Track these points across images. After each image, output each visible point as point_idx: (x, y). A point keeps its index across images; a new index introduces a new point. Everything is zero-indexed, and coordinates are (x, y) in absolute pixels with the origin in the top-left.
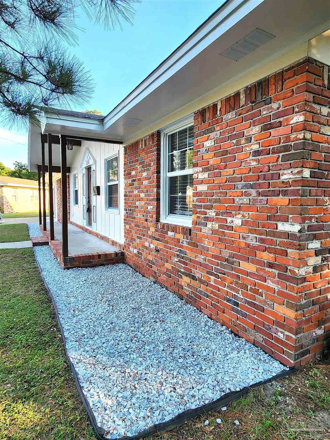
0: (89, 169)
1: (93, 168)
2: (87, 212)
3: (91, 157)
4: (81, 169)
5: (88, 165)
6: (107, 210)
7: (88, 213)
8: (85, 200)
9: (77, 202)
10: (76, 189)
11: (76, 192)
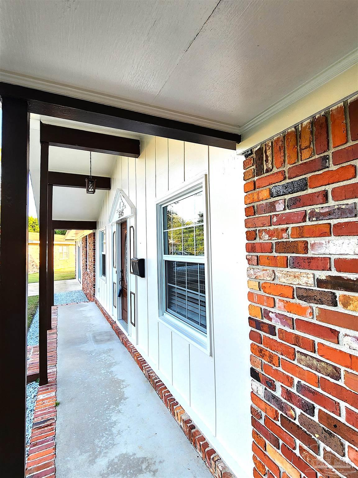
0: (123, 224)
1: (131, 222)
2: (119, 296)
3: (126, 203)
4: (111, 224)
5: (120, 218)
6: (161, 315)
7: (121, 298)
8: (115, 275)
9: (104, 273)
10: (104, 253)
11: (104, 256)
